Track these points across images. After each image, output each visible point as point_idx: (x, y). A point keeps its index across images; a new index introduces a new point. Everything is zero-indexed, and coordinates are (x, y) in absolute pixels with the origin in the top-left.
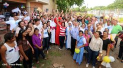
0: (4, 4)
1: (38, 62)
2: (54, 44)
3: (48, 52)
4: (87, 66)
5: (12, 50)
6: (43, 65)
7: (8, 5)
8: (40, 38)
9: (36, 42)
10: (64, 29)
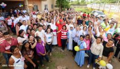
0: (1, 5)
1: (43, 65)
2: (56, 45)
3: (51, 54)
4: (88, 66)
5: (19, 60)
6: (48, 68)
7: (5, 5)
8: (43, 45)
9: (40, 50)
10: (65, 33)
